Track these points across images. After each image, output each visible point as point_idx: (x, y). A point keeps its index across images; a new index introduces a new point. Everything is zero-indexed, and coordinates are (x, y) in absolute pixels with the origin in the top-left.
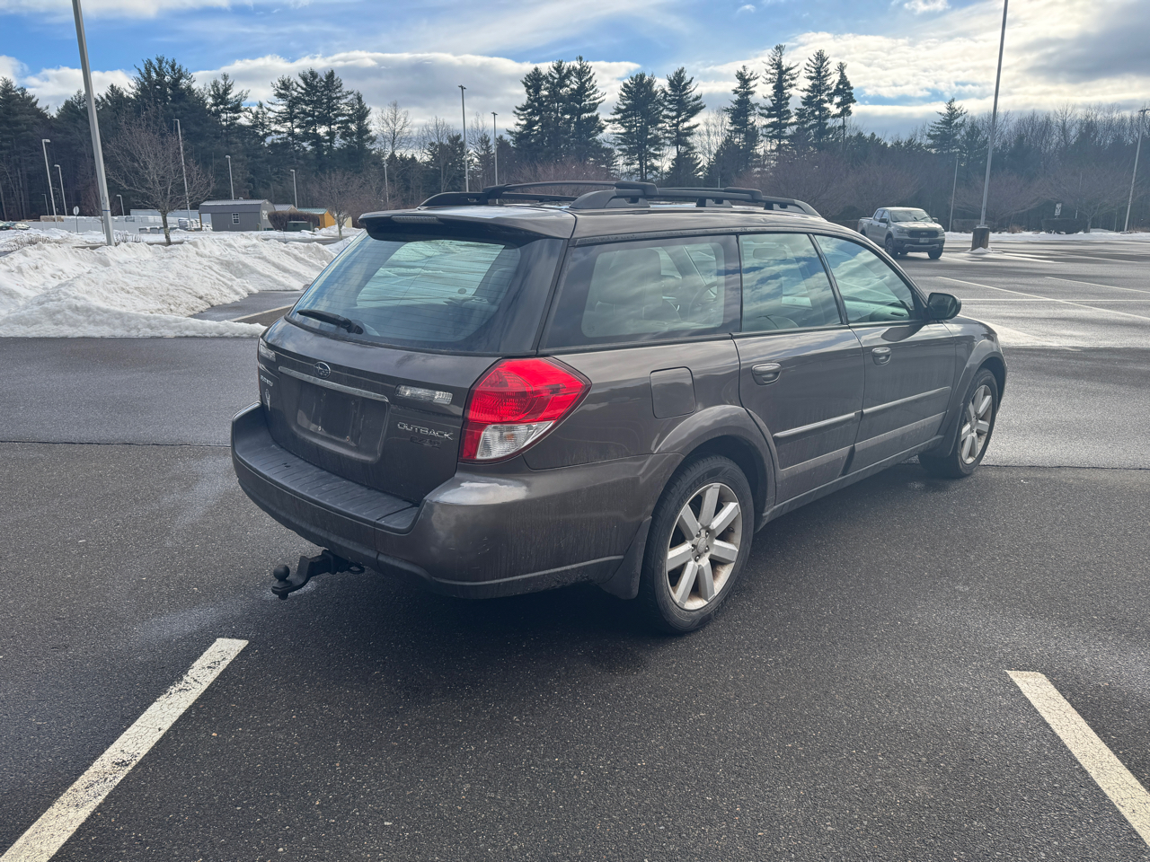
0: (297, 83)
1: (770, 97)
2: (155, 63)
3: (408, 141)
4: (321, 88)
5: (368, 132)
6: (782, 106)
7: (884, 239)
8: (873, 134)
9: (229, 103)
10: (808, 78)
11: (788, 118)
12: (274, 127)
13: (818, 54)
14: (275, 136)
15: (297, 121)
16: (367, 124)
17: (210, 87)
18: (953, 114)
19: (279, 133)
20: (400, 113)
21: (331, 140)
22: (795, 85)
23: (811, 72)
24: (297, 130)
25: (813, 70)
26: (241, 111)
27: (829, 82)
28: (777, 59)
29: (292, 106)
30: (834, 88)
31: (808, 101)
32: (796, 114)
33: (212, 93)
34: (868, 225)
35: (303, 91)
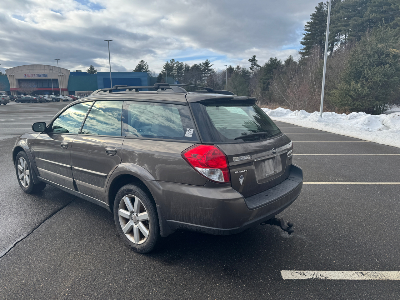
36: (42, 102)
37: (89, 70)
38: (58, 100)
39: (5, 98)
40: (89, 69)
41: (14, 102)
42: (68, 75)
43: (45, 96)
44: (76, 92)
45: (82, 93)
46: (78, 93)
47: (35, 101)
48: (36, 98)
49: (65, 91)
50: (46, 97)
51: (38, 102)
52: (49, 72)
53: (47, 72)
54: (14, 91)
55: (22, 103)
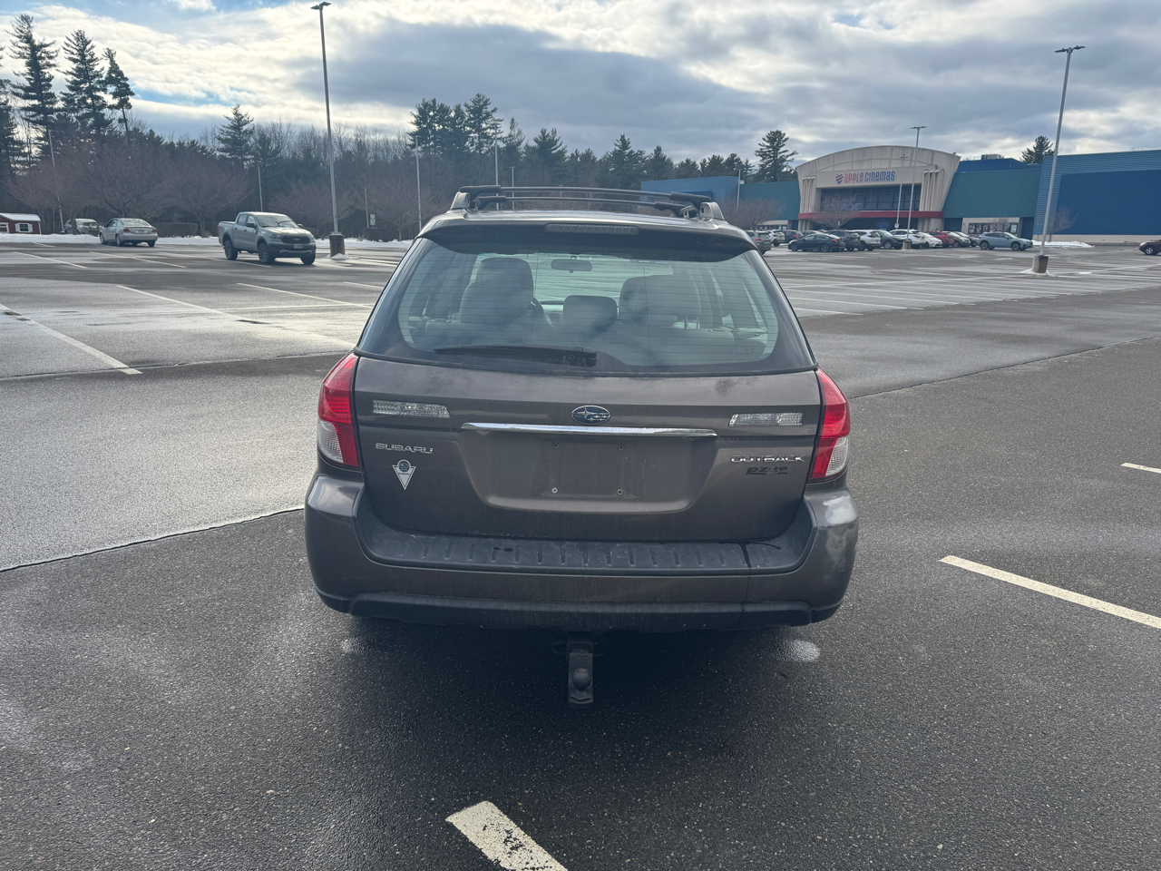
1: (23, 75)
6: (42, 88)
7: (255, 244)
8: (151, 131)
10: (70, 59)
11: (53, 103)
13: (77, 34)
18: (239, 121)
22: (54, 65)
23: (73, 53)
25: (75, 52)
27: (97, 68)
28: (26, 31)
30: (105, 75)
31: (75, 86)
32: (63, 99)
34: (232, 229)
36: (852, 250)
37: (1030, 152)
38: (897, 245)
39: (763, 238)
40: (1032, 149)
41: (787, 249)
42: (950, 171)
43: (865, 233)
44: (966, 221)
45: (983, 224)
46: (970, 224)
47: (833, 247)
48: (838, 238)
49: (935, 217)
50: (867, 236)
51: (843, 251)
52: (899, 166)
53: (896, 164)
54: (807, 220)
55: (804, 251)
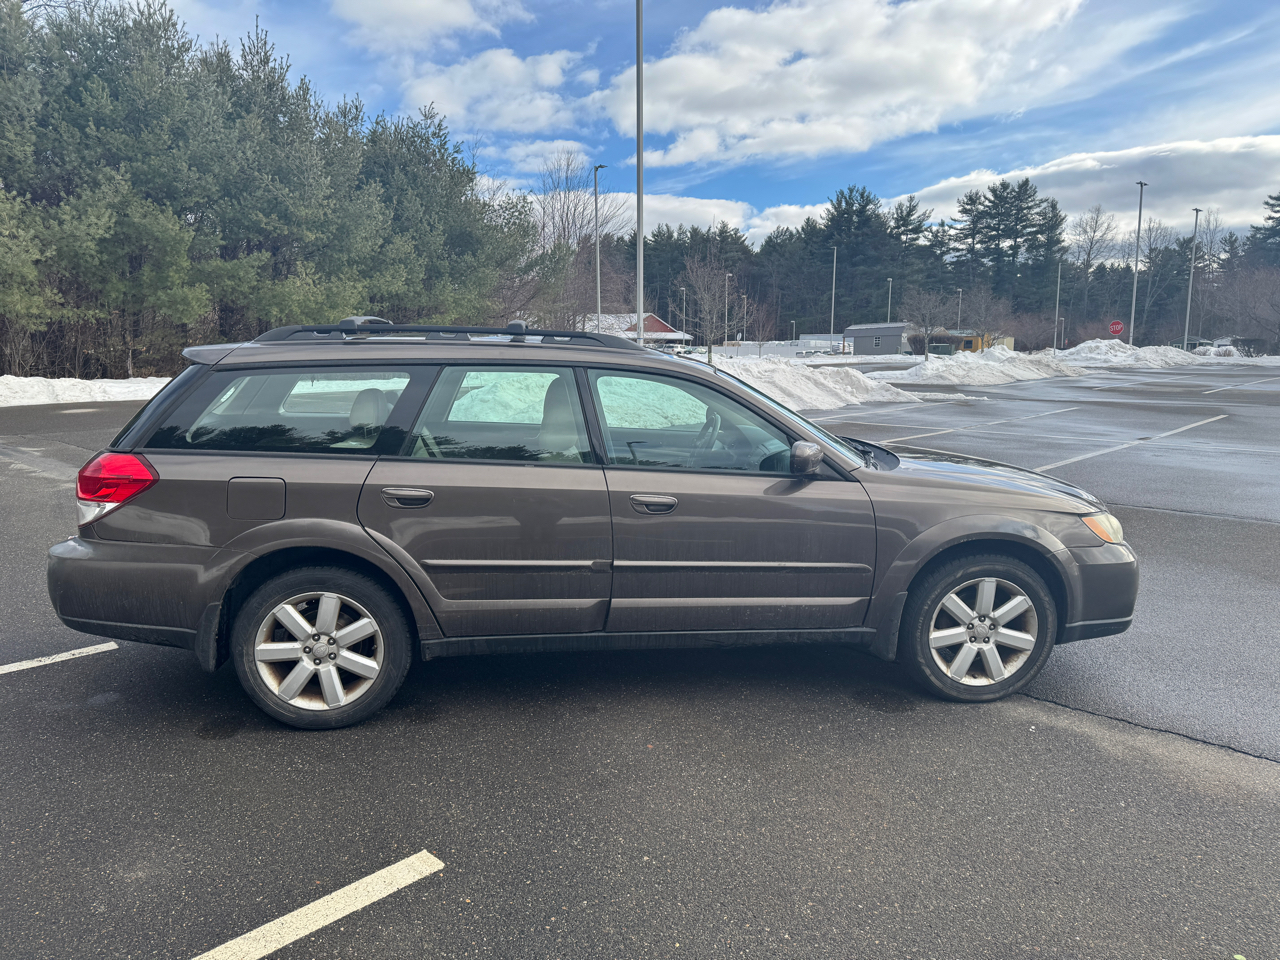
0: (985, 197)
2: (846, 192)
3: (1112, 249)
4: (1011, 198)
5: (1059, 241)
9: (911, 224)
12: (953, 245)
14: (953, 254)
15: (978, 237)
16: (1060, 234)
17: (894, 211)
19: (958, 250)
20: (1103, 218)
21: (1015, 255)
24: (978, 246)
26: (922, 232)
29: (977, 221)
33: (895, 216)
35: (990, 204)
